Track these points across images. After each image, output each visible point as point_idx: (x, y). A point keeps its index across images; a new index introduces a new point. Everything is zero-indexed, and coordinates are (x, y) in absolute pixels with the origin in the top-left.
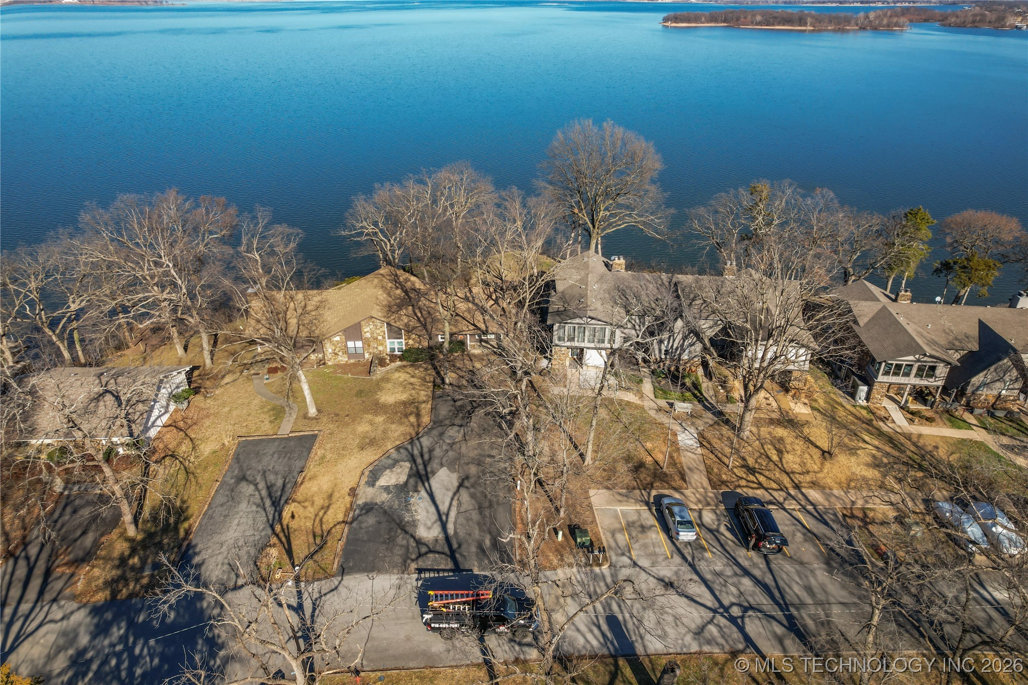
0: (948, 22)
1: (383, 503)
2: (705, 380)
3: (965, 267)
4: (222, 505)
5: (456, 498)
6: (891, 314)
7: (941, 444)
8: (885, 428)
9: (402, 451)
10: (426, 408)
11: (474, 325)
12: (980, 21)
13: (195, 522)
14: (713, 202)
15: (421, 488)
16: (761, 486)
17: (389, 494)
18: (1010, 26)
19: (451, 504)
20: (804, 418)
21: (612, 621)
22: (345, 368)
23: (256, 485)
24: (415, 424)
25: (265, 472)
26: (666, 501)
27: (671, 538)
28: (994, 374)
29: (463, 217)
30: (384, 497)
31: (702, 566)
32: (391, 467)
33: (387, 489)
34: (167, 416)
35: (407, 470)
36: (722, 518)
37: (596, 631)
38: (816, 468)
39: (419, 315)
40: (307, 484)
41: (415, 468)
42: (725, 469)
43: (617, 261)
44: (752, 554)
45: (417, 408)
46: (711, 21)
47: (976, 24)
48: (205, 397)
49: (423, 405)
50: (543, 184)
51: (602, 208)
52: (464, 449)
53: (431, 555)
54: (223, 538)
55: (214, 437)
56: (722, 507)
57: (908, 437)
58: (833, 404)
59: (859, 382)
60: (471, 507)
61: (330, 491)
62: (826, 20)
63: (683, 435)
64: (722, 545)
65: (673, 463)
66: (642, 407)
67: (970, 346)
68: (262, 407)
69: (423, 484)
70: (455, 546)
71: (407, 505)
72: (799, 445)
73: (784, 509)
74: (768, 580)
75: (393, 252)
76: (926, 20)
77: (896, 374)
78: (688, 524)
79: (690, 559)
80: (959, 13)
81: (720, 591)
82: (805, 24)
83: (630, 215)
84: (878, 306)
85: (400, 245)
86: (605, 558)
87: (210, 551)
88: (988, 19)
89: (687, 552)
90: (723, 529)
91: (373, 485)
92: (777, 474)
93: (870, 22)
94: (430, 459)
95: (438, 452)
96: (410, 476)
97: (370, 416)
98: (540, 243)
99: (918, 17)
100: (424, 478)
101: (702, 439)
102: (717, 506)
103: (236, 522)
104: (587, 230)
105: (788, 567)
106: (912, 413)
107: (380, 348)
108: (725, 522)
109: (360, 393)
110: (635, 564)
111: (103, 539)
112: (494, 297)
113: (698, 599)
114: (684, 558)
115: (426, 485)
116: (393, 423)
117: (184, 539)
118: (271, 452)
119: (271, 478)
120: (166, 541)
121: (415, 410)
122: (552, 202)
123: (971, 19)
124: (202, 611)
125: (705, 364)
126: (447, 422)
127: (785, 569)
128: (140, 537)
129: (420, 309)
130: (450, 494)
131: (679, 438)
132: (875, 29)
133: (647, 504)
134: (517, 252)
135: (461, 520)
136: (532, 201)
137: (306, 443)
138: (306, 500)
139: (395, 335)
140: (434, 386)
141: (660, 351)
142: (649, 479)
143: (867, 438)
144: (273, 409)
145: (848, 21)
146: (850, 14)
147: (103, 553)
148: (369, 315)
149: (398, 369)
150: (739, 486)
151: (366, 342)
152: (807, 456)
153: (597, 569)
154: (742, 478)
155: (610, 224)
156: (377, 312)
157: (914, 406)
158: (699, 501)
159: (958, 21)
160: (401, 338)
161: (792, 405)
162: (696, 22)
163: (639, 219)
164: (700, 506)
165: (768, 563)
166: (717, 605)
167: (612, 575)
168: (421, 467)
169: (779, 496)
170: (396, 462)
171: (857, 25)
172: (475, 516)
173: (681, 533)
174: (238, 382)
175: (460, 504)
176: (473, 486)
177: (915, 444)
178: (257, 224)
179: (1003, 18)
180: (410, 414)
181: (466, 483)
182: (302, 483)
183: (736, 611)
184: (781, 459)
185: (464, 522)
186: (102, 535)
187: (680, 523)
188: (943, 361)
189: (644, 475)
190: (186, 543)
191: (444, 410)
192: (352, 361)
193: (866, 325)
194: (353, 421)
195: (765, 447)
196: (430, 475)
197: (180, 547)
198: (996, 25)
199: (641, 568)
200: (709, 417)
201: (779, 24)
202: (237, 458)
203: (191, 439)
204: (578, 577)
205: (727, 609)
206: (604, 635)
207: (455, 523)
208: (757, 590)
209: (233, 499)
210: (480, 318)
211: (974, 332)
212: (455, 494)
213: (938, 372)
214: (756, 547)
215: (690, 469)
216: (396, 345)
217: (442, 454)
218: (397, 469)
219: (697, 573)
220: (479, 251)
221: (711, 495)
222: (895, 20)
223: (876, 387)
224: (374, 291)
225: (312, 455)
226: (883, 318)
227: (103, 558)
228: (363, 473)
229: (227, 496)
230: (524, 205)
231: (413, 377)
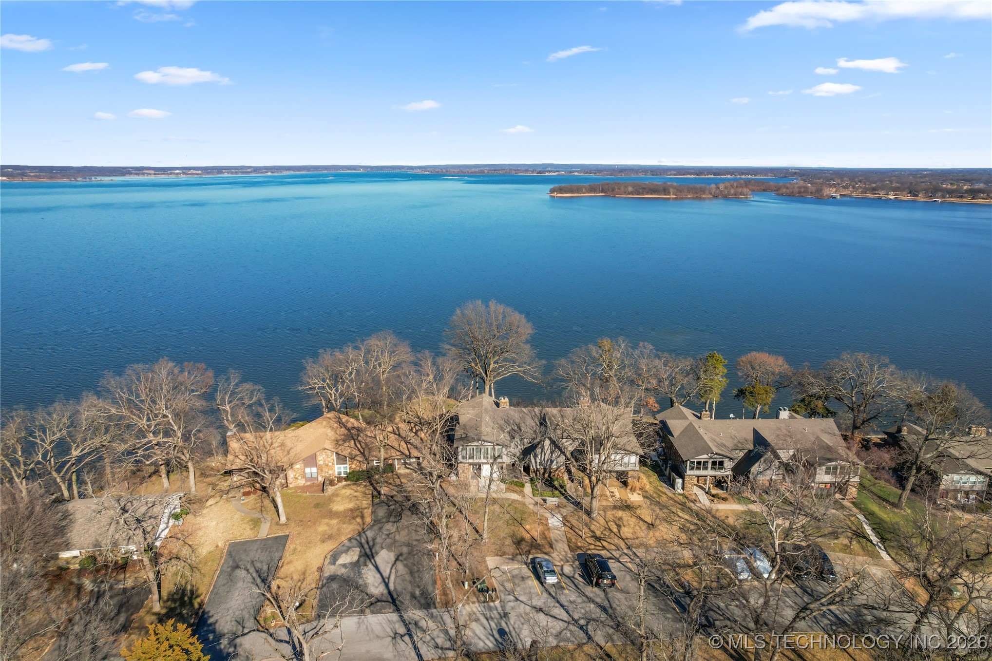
0: (781, 192)
1: (343, 574)
2: (569, 482)
3: (751, 393)
4: (224, 585)
5: (394, 568)
6: (694, 427)
7: (730, 515)
8: (694, 508)
9: (352, 540)
10: (368, 513)
11: (400, 451)
12: (804, 192)
13: (205, 597)
14: (570, 355)
15: (368, 563)
16: (604, 548)
17: (346, 568)
18: (827, 196)
19: (391, 572)
20: (637, 504)
21: (502, 632)
22: (304, 489)
23: (248, 570)
24: (361, 523)
25: (253, 562)
26: (538, 560)
27: (542, 583)
28: (764, 464)
29: (388, 372)
30: (343, 570)
31: (563, 599)
32: (346, 551)
33: (344, 566)
34: (167, 530)
35: (358, 553)
36: (577, 570)
37: (491, 638)
38: (643, 535)
39: (359, 446)
40: (285, 567)
41: (363, 551)
42: (580, 539)
43: (503, 400)
44: (596, 589)
45: (361, 513)
46: (591, 192)
47: (802, 194)
48: (195, 516)
49: (366, 511)
50: (449, 347)
51: (492, 363)
52: (397, 537)
53: (379, 603)
54: (228, 606)
55: (208, 542)
56: (577, 563)
57: (709, 511)
58: (660, 493)
59: (676, 477)
60: (404, 572)
61: (303, 570)
62: (686, 191)
63: (553, 520)
64: (576, 586)
65: (544, 536)
66: (524, 504)
67: (748, 446)
68: (242, 520)
69: (370, 560)
70: (395, 596)
71: (360, 574)
72: (633, 521)
73: (620, 562)
74: (606, 604)
75: (336, 400)
76: (764, 190)
77: (698, 468)
78: (552, 572)
79: (554, 594)
80: (788, 185)
81: (573, 612)
82: (669, 194)
83: (512, 366)
84: (687, 423)
85: (341, 396)
86: (497, 597)
87: (220, 614)
88: (810, 191)
89: (552, 591)
90: (577, 576)
91: (334, 564)
92: (616, 540)
93: (721, 191)
94: (374, 545)
95: (379, 540)
96: (360, 556)
97: (326, 521)
98: (446, 390)
99: (759, 188)
100: (371, 557)
101: (565, 520)
102: (573, 562)
103: (237, 594)
104: (482, 378)
105: (619, 595)
106: (713, 496)
107: (330, 472)
108: (579, 572)
109: (317, 506)
110: (517, 599)
111: (134, 616)
112: (414, 431)
113: (558, 617)
114: (550, 594)
115: (373, 561)
116: (344, 523)
117: (199, 609)
118: (255, 548)
119: (258, 565)
120: (185, 612)
121: (360, 514)
122: (454, 359)
123: (797, 190)
124: (221, 650)
125: (569, 472)
126: (384, 520)
127: (617, 597)
128: (164, 611)
129: (359, 442)
130: (390, 565)
131: (549, 521)
132: (725, 197)
133: (526, 563)
134: (430, 397)
135: (399, 581)
136: (440, 360)
137: (282, 541)
138: (287, 577)
139: (341, 462)
140: (373, 497)
141: (536, 462)
142: (527, 548)
143: (681, 514)
144: (252, 520)
145: (703, 191)
146: (703, 185)
147: (136, 625)
148: (322, 447)
149: (344, 487)
150: (590, 549)
151: (320, 469)
152: (637, 528)
153: (492, 604)
154: (591, 544)
155: (499, 374)
156: (328, 445)
157: (714, 491)
158: (562, 560)
159: (788, 191)
160: (346, 464)
161: (630, 495)
162: (578, 193)
163: (520, 369)
164: (562, 563)
165: (606, 594)
166: (571, 619)
167: (502, 607)
168: (368, 550)
169: (616, 554)
170: (349, 548)
171: (711, 194)
172: (408, 577)
173: (547, 578)
174: (219, 504)
175: (397, 571)
176: (405, 559)
177: (714, 517)
178: (229, 385)
179: (821, 190)
180: (357, 517)
181: (400, 558)
182: (282, 567)
183: (582, 622)
184: (619, 531)
185: (401, 582)
186: (132, 614)
187: (547, 572)
188: (727, 457)
189: (524, 546)
190: (201, 611)
191: (382, 512)
192: (308, 483)
193: (678, 437)
194: (314, 524)
195: (609, 524)
196: (374, 555)
197: (197, 614)
198: (817, 195)
199: (521, 601)
200: (571, 507)
201: (647, 193)
202: (230, 554)
203: (190, 546)
204: (479, 609)
205: (576, 621)
206: (496, 640)
207: (394, 583)
208: (598, 610)
209: (231, 581)
210: (405, 446)
211: (751, 436)
212: (393, 565)
213: (725, 465)
214: (597, 585)
215: (556, 540)
216: (342, 469)
217: (382, 541)
218: (351, 553)
219: (558, 602)
220: (404, 397)
221: (570, 556)
222: (740, 190)
223: (687, 478)
224: (324, 430)
225: (287, 548)
226: (690, 429)
227: (137, 628)
228: (326, 557)
229: (227, 579)
230: (434, 364)
231: (356, 492)
